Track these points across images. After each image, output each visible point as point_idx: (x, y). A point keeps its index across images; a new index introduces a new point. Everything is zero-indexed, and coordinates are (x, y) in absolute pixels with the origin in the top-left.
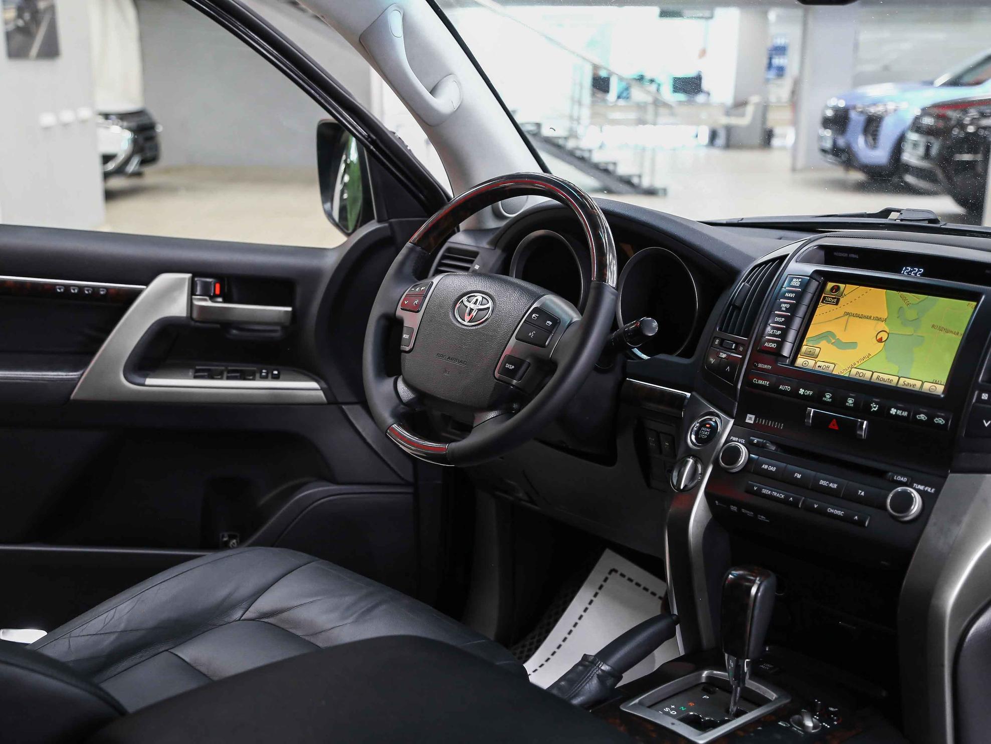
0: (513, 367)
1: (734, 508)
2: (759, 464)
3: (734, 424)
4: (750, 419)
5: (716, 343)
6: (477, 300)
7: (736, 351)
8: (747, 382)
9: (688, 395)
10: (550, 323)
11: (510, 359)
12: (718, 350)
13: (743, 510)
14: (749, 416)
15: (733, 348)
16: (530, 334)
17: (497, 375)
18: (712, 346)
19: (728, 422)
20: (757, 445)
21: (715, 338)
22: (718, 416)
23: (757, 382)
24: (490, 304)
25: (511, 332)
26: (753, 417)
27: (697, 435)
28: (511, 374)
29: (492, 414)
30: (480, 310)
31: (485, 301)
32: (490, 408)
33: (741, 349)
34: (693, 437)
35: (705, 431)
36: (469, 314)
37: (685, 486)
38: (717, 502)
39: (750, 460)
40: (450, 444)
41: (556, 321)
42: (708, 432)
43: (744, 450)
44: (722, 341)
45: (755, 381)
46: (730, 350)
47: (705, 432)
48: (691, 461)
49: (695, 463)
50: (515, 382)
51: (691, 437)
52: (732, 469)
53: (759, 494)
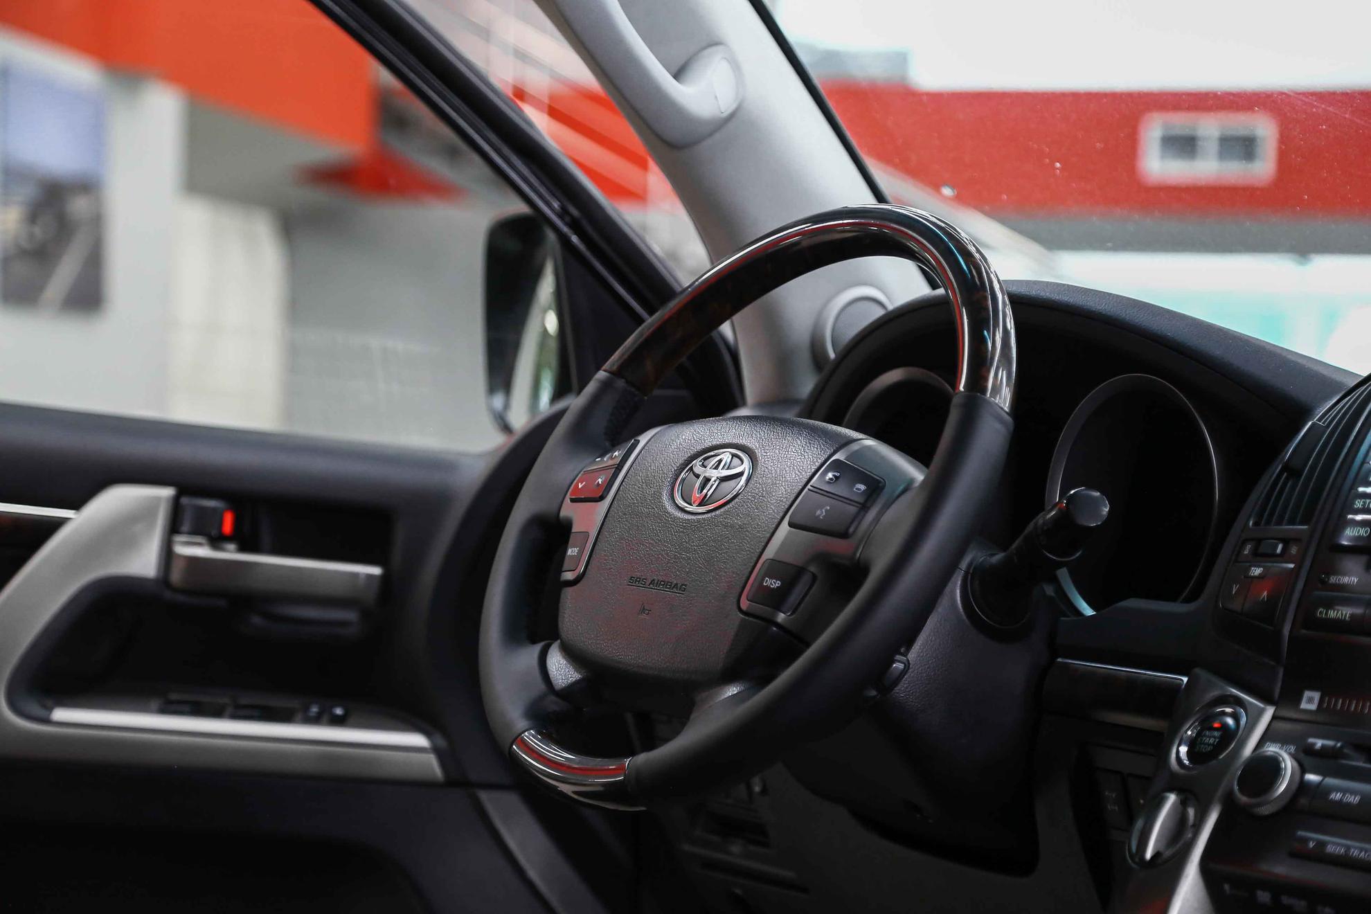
0: (778, 584)
1: (1264, 897)
2: (1319, 792)
3: (1274, 718)
4: (1310, 701)
5: (1246, 552)
6: (720, 461)
7: (1284, 557)
8: (1308, 619)
9: (1185, 679)
10: (862, 487)
11: (775, 567)
12: (1248, 564)
13: (1286, 900)
14: (1307, 694)
15: (1279, 551)
16: (818, 512)
17: (744, 607)
18: (1236, 561)
19: (1261, 712)
20: (1324, 753)
21: (1244, 542)
22: (1239, 702)
23: (1326, 614)
24: (746, 466)
25: (781, 514)
26: (1316, 696)
27: (1192, 744)
28: (777, 599)
29: (732, 690)
30: (724, 479)
31: (736, 460)
32: (728, 676)
33: (1294, 550)
34: (1183, 749)
35: (1210, 737)
36: (703, 487)
37: (1157, 855)
38: (1227, 887)
39: (1302, 788)
40: (635, 758)
41: (875, 487)
42: (1215, 737)
43: (1288, 764)
44: (1258, 542)
45: (1321, 612)
46: (1272, 556)
47: (1212, 738)
48: (1172, 798)
49: (1183, 803)
50: (781, 617)
51: (1178, 752)
52: (1259, 805)
53: (1319, 857)
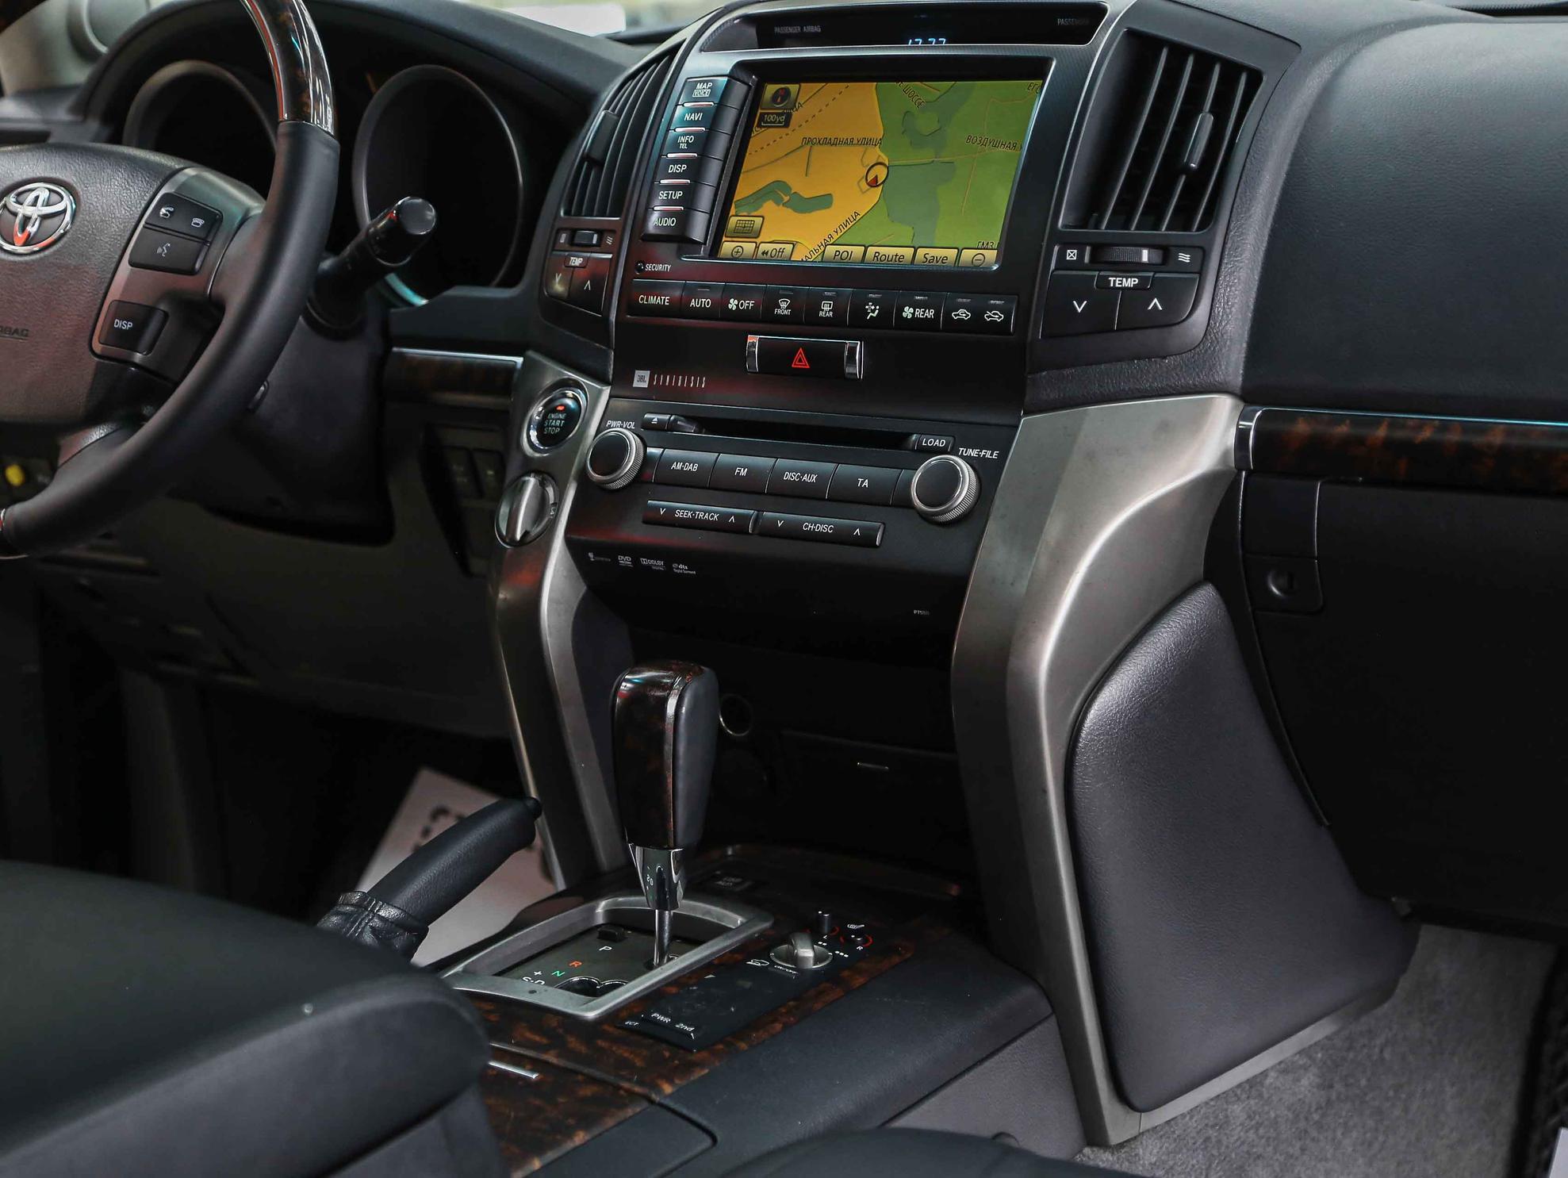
0: (130, 325)
1: (625, 561)
2: (663, 463)
3: (611, 397)
4: (642, 379)
5: (562, 241)
6: (37, 198)
7: (600, 246)
8: (629, 305)
9: (519, 360)
10: (201, 222)
11: (123, 308)
12: (567, 253)
13: (644, 561)
14: (638, 373)
15: (594, 242)
16: (159, 250)
17: (98, 347)
18: (553, 250)
19: (600, 392)
20: (660, 427)
21: (559, 231)
22: (578, 385)
23: (647, 301)
24: (67, 203)
25: (119, 253)
26: (647, 374)
27: (540, 428)
28: (129, 340)
29: (97, 434)
30: (45, 217)
31: (55, 197)
32: (92, 419)
33: (609, 241)
34: (533, 434)
35: (556, 420)
36: (23, 228)
37: (526, 534)
38: (591, 555)
39: (647, 460)
40: (9, 509)
41: (214, 219)
42: (561, 420)
43: (633, 441)
44: (573, 232)
45: (642, 299)
46: (588, 247)
47: (557, 421)
48: (532, 481)
49: (542, 484)
50: (138, 357)
51: (529, 437)
52: (613, 481)
53: (670, 521)
